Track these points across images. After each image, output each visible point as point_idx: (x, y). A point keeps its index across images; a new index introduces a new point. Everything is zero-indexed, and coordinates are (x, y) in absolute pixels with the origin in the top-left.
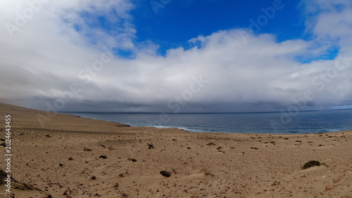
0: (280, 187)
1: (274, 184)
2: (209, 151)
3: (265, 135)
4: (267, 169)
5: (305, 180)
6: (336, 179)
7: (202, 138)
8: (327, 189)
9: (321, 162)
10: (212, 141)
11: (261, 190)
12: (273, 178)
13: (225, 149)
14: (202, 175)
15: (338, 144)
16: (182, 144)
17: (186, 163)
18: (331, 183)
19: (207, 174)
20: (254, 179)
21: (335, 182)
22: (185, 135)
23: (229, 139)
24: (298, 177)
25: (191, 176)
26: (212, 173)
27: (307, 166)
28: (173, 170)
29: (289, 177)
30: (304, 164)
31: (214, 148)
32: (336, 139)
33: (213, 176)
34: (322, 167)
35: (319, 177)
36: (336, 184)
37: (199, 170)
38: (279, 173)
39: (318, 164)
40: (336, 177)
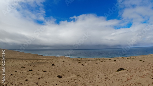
0: (108, 79)
1: (106, 78)
2: (78, 66)
3: (101, 58)
4: (103, 72)
5: (118, 76)
6: (131, 76)
7: (76, 61)
8: (128, 80)
9: (124, 69)
10: (80, 61)
11: (100, 81)
12: (105, 76)
13: (85, 65)
14: (76, 76)
15: (131, 61)
16: (67, 63)
17: (69, 72)
18: (130, 77)
19: (78, 76)
20: (97, 76)
21: (131, 77)
22: (68, 59)
23: (87, 60)
24: (115, 75)
25: (71, 77)
26: (80, 75)
27: (119, 70)
28: (63, 75)
29: (112, 75)
30: (117, 70)
31: (81, 65)
32: (131, 59)
33: (80, 76)
34: (125, 71)
35: (124, 75)
36: (131, 78)
37: (74, 74)
38: (108, 74)
39: (123, 69)
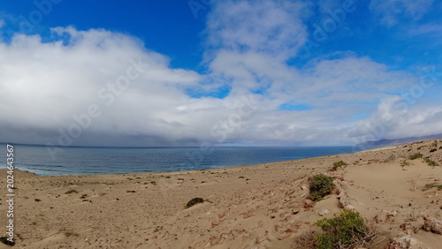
0: (163, 232)
1: (157, 230)
2: (69, 202)
3: (144, 176)
4: (148, 215)
5: (189, 219)
6: (222, 214)
7: (58, 185)
8: (213, 225)
9: (204, 199)
10: (73, 187)
11: (143, 241)
12: (155, 223)
13: (92, 197)
14: (61, 237)
15: (220, 180)
16: (28, 195)
17: (35, 224)
18: (217, 219)
19: (68, 235)
20: (132, 229)
21: (220, 217)
22: (31, 180)
23: (98, 183)
24: (182, 217)
25: (45, 241)
26: (75, 232)
27: (190, 204)
28: (18, 235)
29: (172, 219)
30: (187, 202)
31: (76, 198)
32: (219, 175)
33: (77, 235)
34: (205, 203)
35: (204, 213)
36: (222, 219)
37: (56, 231)
38: (161, 217)
39: (201, 201)
40: (221, 212)
